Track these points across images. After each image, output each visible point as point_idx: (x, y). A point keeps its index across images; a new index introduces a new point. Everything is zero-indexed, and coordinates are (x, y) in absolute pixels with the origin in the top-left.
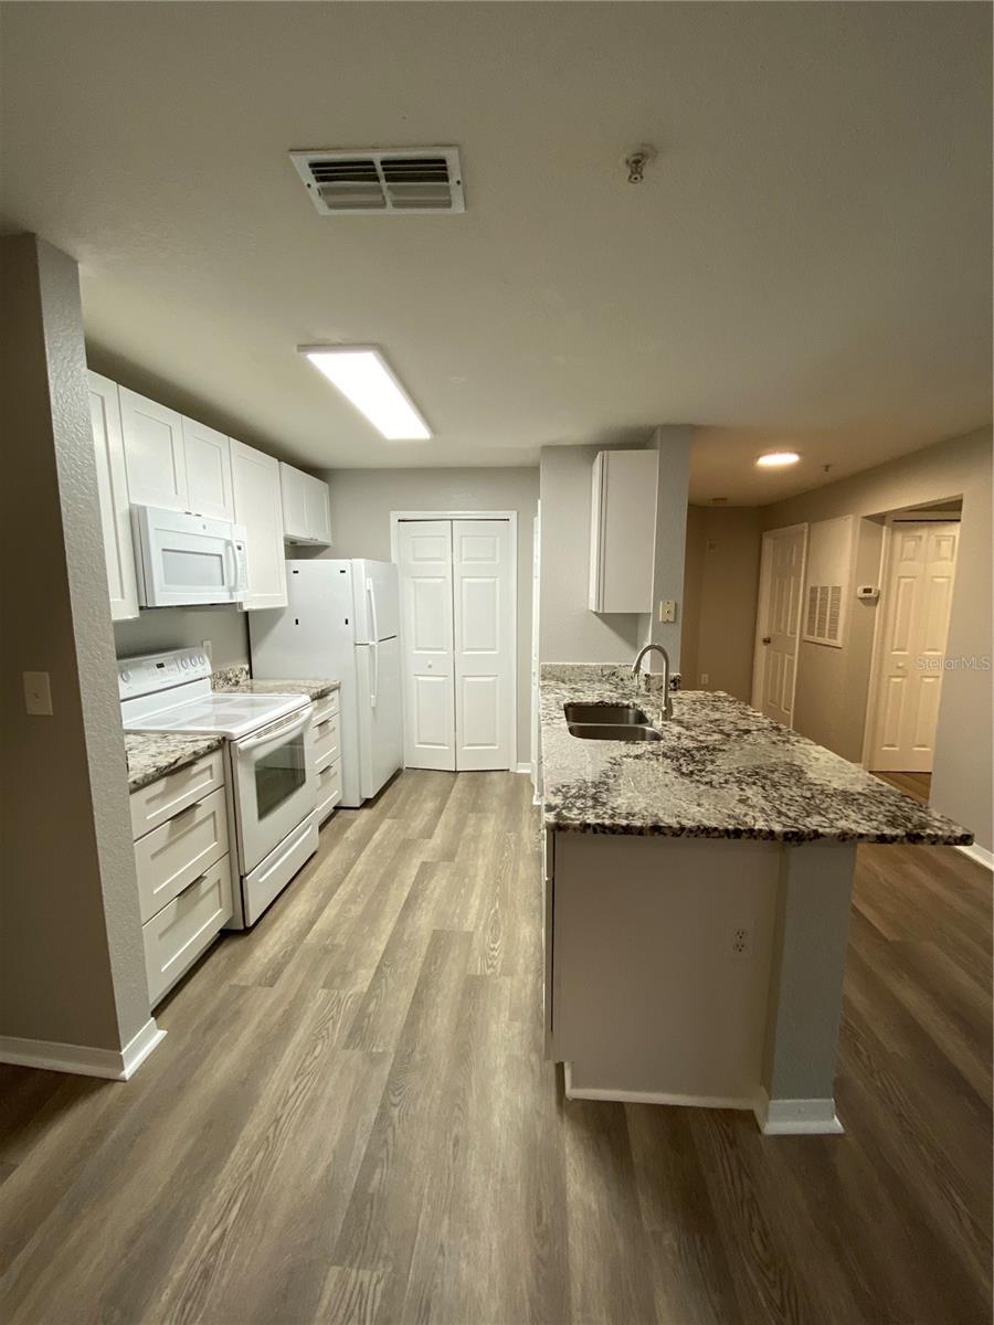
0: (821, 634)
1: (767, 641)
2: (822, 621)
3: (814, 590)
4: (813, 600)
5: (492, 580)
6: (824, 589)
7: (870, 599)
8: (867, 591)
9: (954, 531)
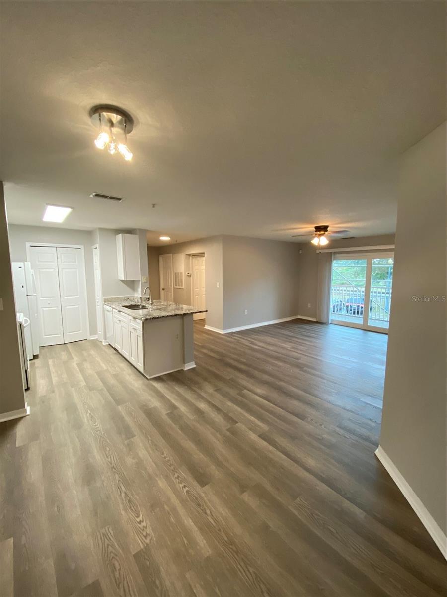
0: (179, 285)
1: (164, 289)
2: (179, 282)
3: (176, 273)
4: (176, 276)
5: (75, 270)
6: (178, 273)
7: (189, 276)
8: (188, 273)
9: (204, 258)
